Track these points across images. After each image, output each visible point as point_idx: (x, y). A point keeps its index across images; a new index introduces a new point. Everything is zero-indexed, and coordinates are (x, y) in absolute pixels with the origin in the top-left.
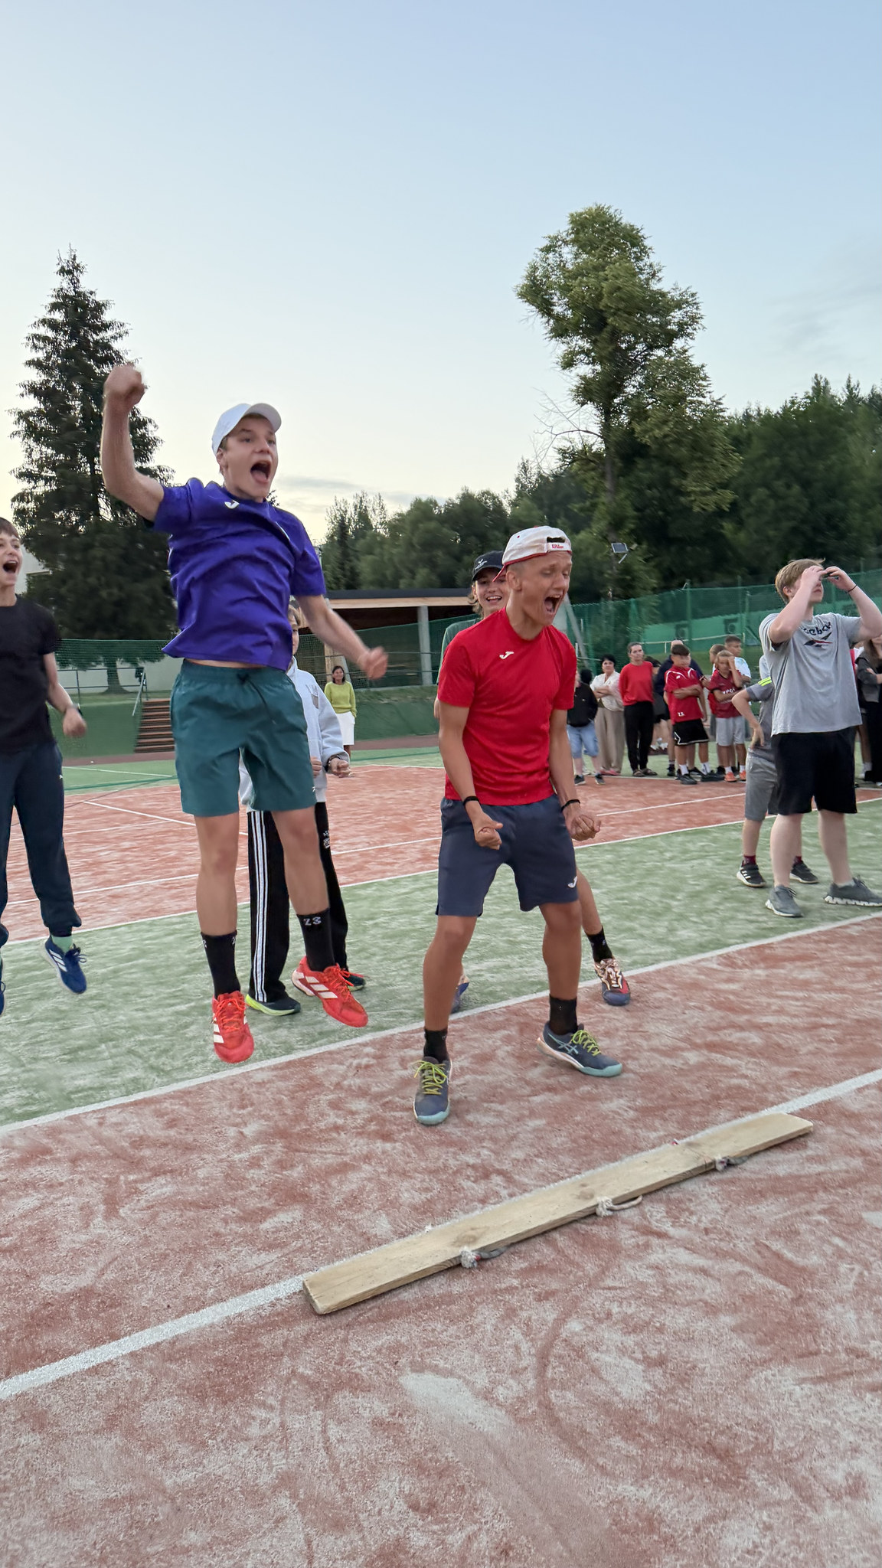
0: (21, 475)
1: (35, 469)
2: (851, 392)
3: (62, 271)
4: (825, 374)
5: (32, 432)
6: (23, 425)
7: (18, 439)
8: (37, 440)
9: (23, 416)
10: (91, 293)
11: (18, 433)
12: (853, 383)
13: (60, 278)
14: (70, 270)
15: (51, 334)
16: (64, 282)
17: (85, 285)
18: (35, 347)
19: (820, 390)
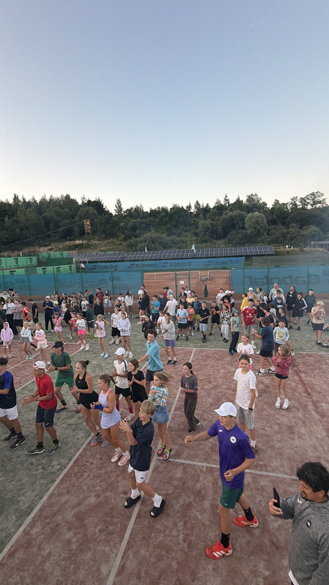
2: (24, 199)
4: (17, 194)
12: (24, 198)
19: (16, 198)
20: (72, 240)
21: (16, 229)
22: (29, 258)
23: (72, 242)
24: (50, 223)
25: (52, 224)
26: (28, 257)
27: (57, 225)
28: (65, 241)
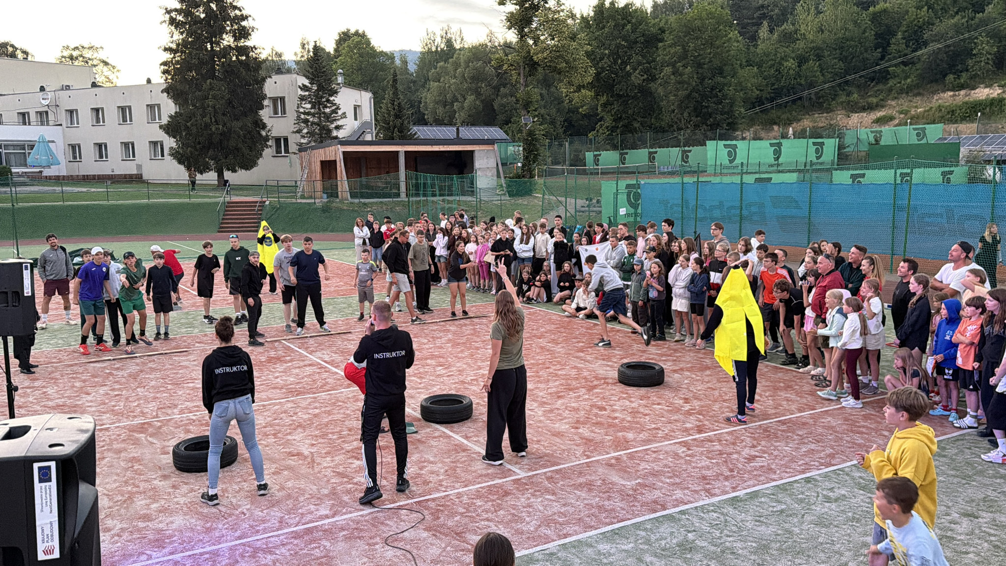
0: (166, 49)
1: (174, 46)
5: (172, 21)
6: (168, 16)
7: (165, 25)
8: (176, 27)
9: (168, 12)
11: (165, 21)
20: (962, 87)
21: (784, 58)
22: (814, 144)
23: (963, 92)
24: (893, 34)
25: (900, 35)
26: (811, 141)
27: (916, 39)
28: (934, 93)
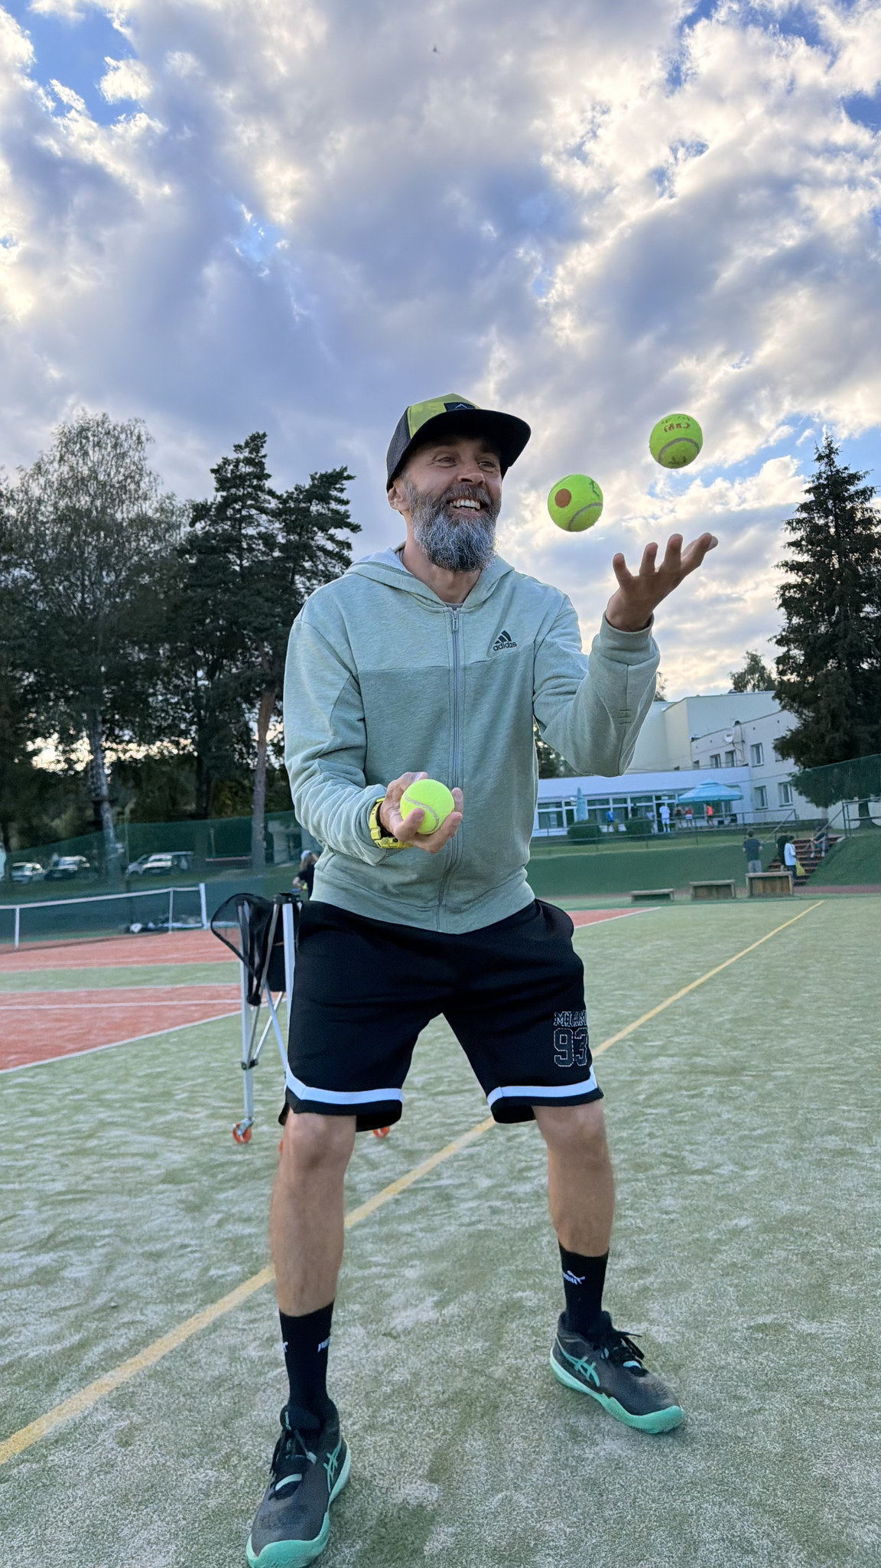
3: (820, 458)
10: (846, 468)
13: (817, 464)
14: (827, 456)
15: (804, 515)
16: (821, 467)
17: (840, 462)
18: (793, 529)
